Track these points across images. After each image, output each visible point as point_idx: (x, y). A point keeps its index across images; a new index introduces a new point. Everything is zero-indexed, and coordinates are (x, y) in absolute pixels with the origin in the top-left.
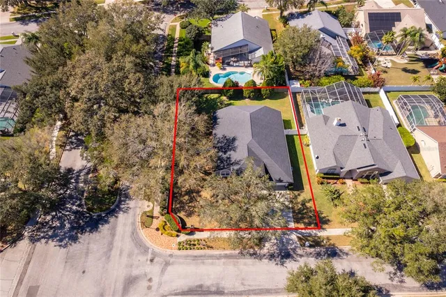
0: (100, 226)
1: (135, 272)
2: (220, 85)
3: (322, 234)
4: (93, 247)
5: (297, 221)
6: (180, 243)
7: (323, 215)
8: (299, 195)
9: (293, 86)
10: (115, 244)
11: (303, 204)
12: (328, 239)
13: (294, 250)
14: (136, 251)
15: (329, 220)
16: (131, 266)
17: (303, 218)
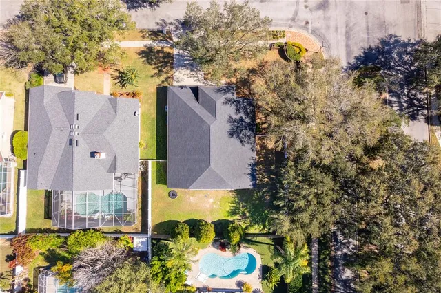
0: (362, 55)
1: (321, 13)
2: (246, 250)
3: (149, 42)
4: (364, 35)
5: (169, 56)
6: (284, 37)
7: (144, 59)
8: (163, 82)
9: (144, 240)
10: (344, 38)
11: (160, 71)
12: (143, 37)
13: (177, 28)
14: (323, 31)
15: (139, 54)
16: (325, 17)
17: (164, 58)
